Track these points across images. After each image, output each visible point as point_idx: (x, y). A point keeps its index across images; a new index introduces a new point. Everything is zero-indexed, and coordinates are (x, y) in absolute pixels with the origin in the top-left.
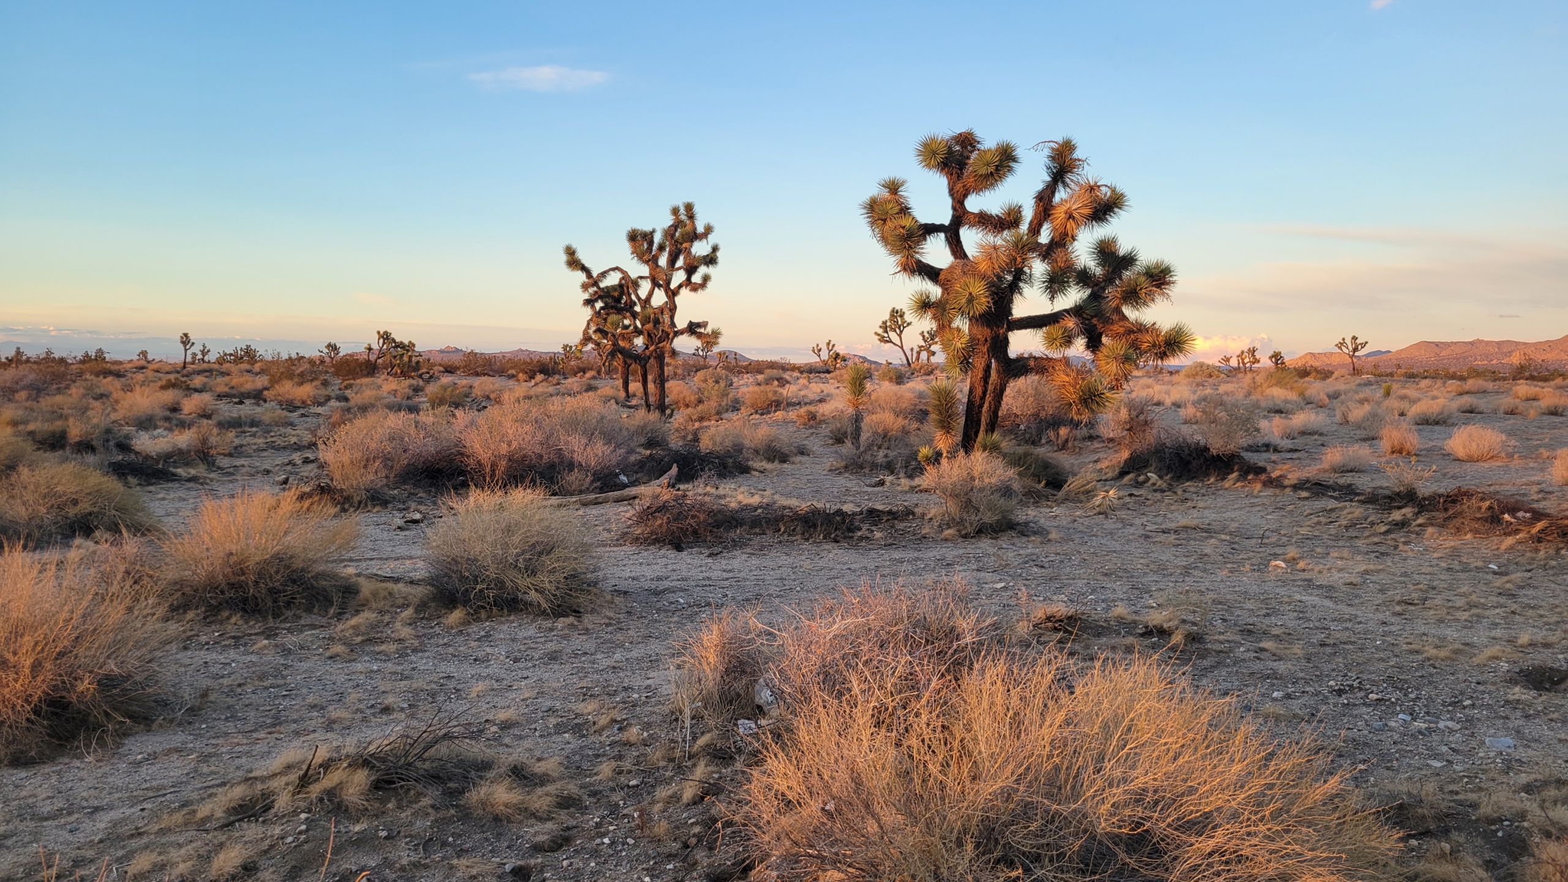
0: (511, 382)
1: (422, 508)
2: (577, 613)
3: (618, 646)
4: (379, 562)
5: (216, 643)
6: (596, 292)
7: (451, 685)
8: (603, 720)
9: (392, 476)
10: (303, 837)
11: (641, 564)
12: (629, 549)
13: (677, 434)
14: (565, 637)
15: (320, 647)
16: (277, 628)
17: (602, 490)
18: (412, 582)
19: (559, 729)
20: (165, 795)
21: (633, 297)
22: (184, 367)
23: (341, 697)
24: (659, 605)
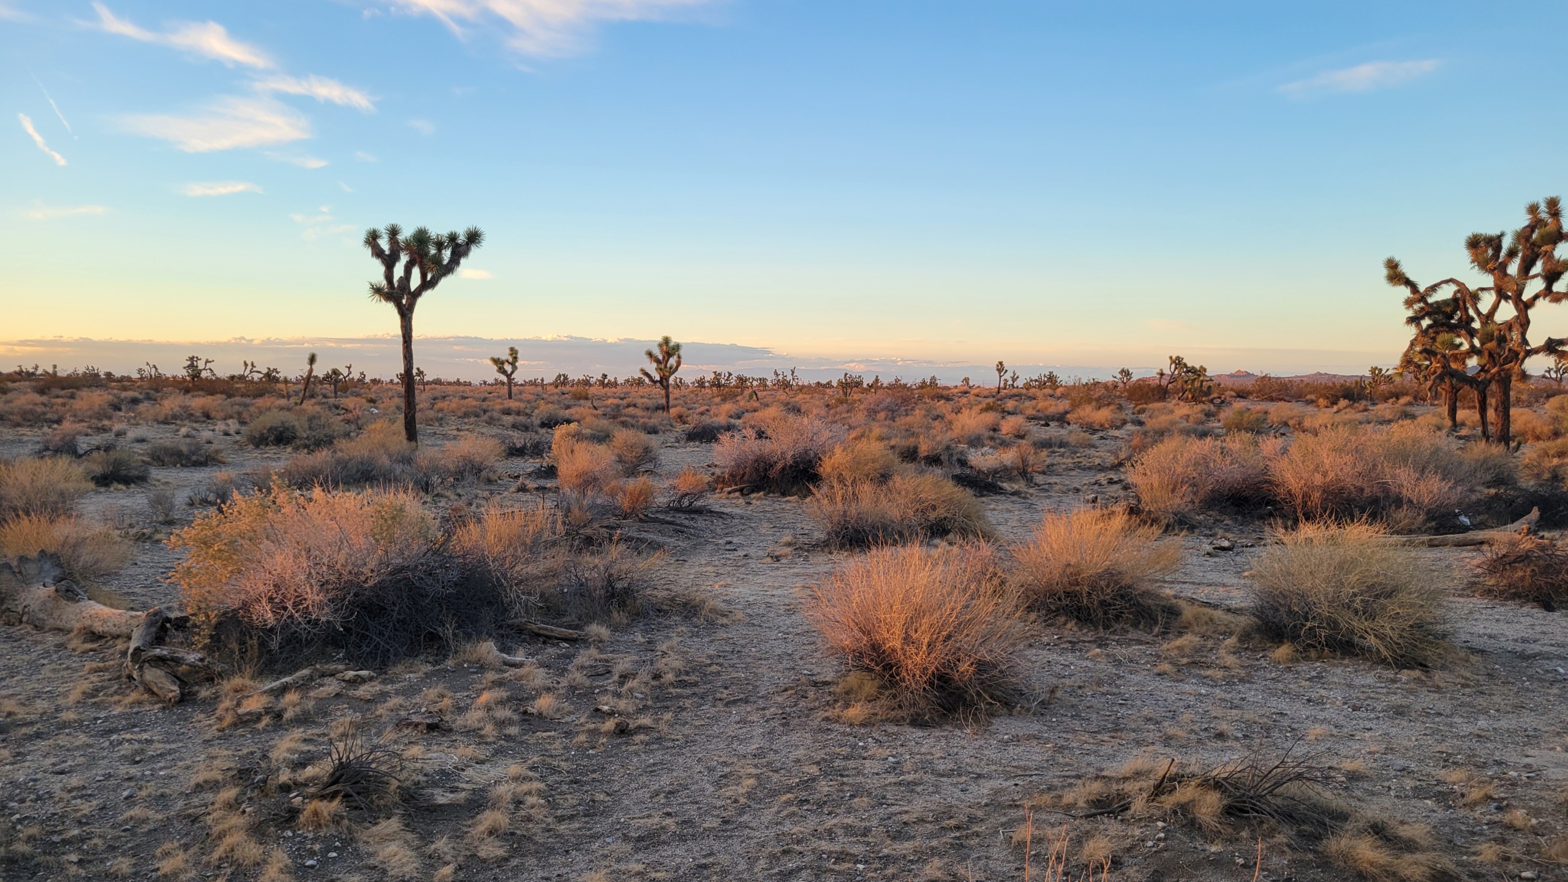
0: (1310, 409)
1: (1230, 535)
2: (1423, 666)
3: (1480, 712)
4: (1191, 586)
5: (1055, 645)
6: (1422, 309)
7: (1285, 722)
8: (1475, 794)
9: (1197, 501)
10: (1162, 844)
11: (1498, 620)
12: (1478, 602)
13: (1527, 471)
14: (1411, 692)
15: (1148, 662)
16: (1107, 639)
17: (1437, 531)
18: (1229, 610)
19: (1419, 793)
20: (1031, 776)
21: (1471, 312)
22: (999, 392)
23: (1174, 715)
24: (1530, 672)
